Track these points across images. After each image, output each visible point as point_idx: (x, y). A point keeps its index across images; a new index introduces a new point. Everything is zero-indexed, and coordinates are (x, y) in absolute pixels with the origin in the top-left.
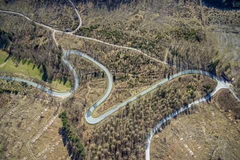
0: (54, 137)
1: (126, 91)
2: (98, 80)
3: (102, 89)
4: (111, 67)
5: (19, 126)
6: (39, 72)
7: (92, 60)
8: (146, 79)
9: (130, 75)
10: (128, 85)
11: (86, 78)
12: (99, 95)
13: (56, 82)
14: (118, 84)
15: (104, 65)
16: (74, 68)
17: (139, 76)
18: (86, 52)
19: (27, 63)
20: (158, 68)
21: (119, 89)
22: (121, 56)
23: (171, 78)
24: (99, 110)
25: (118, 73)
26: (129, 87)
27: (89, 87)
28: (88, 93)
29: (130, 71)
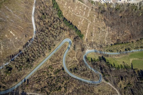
0: (82, 28)
1: (53, 62)
2: (73, 66)
3: (68, 60)
4: (68, 77)
5: (99, 29)
6: (110, 62)
7: (83, 80)
8: (41, 75)
9: (53, 75)
10: (53, 67)
11: (81, 65)
12: (69, 56)
13: (97, 59)
14: (59, 66)
15: (73, 78)
16: (91, 70)
17: (47, 76)
18: (89, 85)
19: (120, 67)
20: (34, 87)
21: (58, 63)
22: (63, 89)
23: (23, 81)
24: (66, 46)
25: (62, 75)
26: (52, 66)
27: (77, 60)
28: (76, 56)
29: (54, 78)
